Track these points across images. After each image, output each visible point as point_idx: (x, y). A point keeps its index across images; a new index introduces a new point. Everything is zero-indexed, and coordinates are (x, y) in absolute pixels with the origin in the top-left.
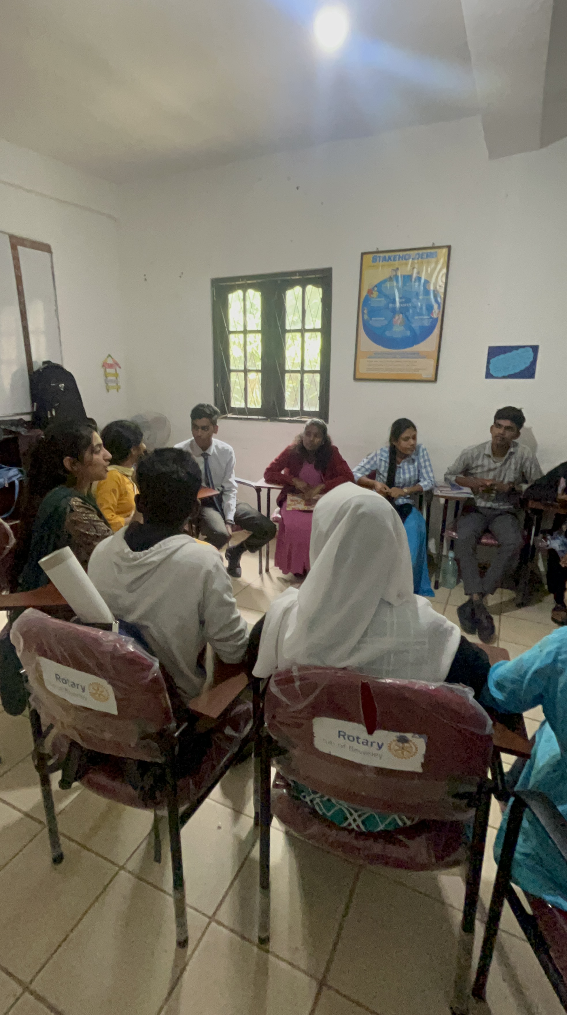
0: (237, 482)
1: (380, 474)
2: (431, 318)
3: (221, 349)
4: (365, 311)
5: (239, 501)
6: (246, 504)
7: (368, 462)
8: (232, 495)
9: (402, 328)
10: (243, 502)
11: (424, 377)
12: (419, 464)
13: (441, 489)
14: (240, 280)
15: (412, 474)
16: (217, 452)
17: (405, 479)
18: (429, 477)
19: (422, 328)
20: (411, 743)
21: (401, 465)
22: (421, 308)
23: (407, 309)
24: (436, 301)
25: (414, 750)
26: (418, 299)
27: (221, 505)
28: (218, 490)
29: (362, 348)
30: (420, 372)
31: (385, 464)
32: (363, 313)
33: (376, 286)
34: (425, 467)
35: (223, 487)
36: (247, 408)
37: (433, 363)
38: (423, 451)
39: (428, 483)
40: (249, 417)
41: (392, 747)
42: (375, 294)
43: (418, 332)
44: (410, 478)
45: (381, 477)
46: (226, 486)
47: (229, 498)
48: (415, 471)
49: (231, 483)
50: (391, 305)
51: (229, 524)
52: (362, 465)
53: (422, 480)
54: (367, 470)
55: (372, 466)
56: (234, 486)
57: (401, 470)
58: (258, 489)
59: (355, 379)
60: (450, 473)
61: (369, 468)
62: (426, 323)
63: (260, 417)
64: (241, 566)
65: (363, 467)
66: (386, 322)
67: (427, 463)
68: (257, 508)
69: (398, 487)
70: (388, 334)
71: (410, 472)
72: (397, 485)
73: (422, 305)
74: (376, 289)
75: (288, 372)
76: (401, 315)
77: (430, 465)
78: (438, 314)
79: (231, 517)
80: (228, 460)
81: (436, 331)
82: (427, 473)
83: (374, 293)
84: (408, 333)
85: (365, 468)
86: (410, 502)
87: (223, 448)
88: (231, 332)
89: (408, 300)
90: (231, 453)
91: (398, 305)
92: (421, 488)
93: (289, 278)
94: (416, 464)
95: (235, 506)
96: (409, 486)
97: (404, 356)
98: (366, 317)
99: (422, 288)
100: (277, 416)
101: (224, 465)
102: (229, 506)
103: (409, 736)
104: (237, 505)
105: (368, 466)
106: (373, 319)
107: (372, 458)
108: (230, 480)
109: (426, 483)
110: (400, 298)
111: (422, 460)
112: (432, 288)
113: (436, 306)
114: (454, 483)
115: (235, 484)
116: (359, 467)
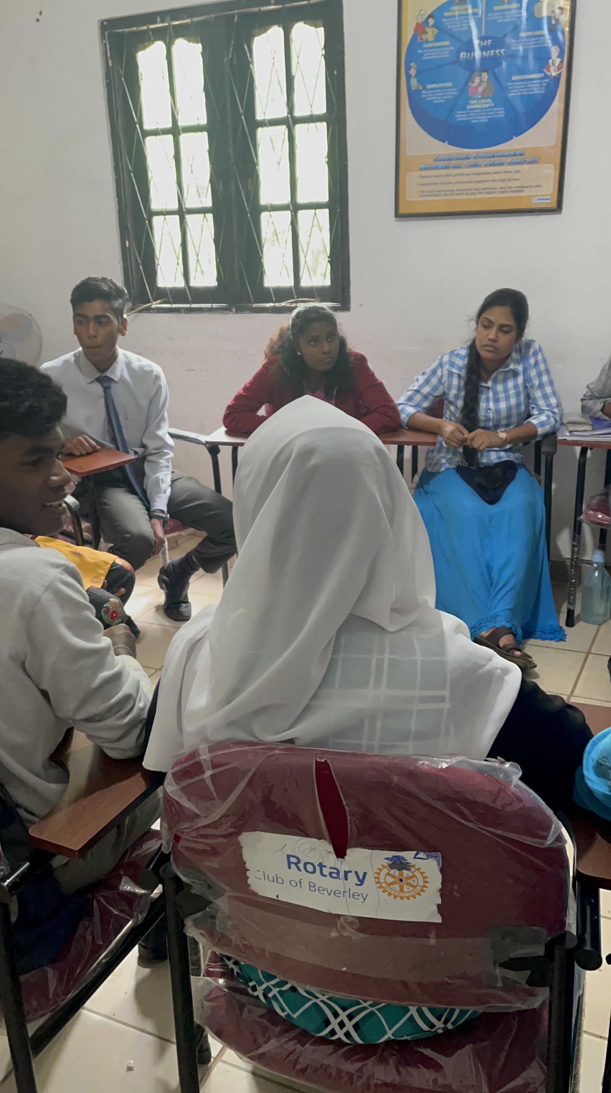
0: (172, 436)
1: (451, 403)
2: (546, 76)
3: (130, 169)
4: (413, 72)
5: (178, 474)
6: (190, 478)
7: (427, 381)
8: (163, 462)
9: (488, 103)
10: (185, 475)
11: (536, 203)
12: (527, 380)
13: (571, 428)
14: (159, 19)
15: (513, 401)
16: (131, 377)
17: (498, 412)
18: (549, 405)
19: (527, 99)
20: (413, 870)
21: (490, 384)
22: (525, 57)
23: (496, 61)
24: (555, 41)
25: (421, 883)
26: (517, 37)
27: (141, 483)
28: (136, 453)
29: (409, 151)
30: (526, 193)
31: (459, 382)
32: (408, 77)
33: (430, 16)
34: (541, 386)
35: (144, 446)
36: (189, 288)
37: (551, 171)
38: (535, 354)
39: (548, 417)
40: (194, 306)
41: (382, 880)
42: (430, 34)
43: (520, 108)
44: (509, 409)
45: (452, 408)
46: (152, 444)
47: (157, 468)
48: (518, 395)
49: (160, 439)
50: (463, 55)
51: (159, 518)
52: (416, 388)
53: (535, 412)
54: (425, 397)
55: (435, 389)
56: (166, 445)
57: (491, 394)
58: (214, 449)
59: (398, 215)
60: (592, 397)
61: (429, 394)
62: (537, 90)
63: (215, 305)
64: (190, 600)
65: (417, 391)
66: (454, 92)
67: (545, 378)
68: (213, 487)
69: (485, 428)
70: (460, 116)
71: (507, 398)
72: (482, 424)
73: (526, 51)
74: (431, 21)
75: (266, 209)
76: (485, 76)
77: (551, 383)
78: (560, 68)
79: (161, 503)
80: (153, 392)
81: (557, 105)
82: (545, 397)
83: (429, 30)
84: (501, 113)
85: (422, 394)
86: (511, 457)
87: (141, 368)
88: (147, 134)
89: (498, 42)
90: (157, 378)
91: (477, 54)
92: (534, 427)
93: (256, 9)
94: (520, 380)
95: (170, 483)
96: (508, 425)
97: (496, 159)
98: (414, 82)
99: (524, 13)
100: (249, 301)
101: (145, 403)
102: (157, 482)
103: (408, 856)
104: (173, 481)
105: (426, 390)
106: (429, 86)
107: (434, 372)
108: (160, 433)
109: (543, 418)
110: (481, 38)
111: (533, 373)
112: (545, 13)
113: (554, 51)
114: (600, 414)
115: (170, 441)
116: (410, 393)
